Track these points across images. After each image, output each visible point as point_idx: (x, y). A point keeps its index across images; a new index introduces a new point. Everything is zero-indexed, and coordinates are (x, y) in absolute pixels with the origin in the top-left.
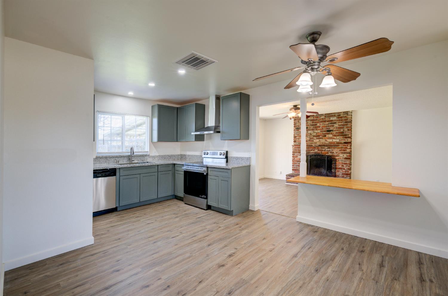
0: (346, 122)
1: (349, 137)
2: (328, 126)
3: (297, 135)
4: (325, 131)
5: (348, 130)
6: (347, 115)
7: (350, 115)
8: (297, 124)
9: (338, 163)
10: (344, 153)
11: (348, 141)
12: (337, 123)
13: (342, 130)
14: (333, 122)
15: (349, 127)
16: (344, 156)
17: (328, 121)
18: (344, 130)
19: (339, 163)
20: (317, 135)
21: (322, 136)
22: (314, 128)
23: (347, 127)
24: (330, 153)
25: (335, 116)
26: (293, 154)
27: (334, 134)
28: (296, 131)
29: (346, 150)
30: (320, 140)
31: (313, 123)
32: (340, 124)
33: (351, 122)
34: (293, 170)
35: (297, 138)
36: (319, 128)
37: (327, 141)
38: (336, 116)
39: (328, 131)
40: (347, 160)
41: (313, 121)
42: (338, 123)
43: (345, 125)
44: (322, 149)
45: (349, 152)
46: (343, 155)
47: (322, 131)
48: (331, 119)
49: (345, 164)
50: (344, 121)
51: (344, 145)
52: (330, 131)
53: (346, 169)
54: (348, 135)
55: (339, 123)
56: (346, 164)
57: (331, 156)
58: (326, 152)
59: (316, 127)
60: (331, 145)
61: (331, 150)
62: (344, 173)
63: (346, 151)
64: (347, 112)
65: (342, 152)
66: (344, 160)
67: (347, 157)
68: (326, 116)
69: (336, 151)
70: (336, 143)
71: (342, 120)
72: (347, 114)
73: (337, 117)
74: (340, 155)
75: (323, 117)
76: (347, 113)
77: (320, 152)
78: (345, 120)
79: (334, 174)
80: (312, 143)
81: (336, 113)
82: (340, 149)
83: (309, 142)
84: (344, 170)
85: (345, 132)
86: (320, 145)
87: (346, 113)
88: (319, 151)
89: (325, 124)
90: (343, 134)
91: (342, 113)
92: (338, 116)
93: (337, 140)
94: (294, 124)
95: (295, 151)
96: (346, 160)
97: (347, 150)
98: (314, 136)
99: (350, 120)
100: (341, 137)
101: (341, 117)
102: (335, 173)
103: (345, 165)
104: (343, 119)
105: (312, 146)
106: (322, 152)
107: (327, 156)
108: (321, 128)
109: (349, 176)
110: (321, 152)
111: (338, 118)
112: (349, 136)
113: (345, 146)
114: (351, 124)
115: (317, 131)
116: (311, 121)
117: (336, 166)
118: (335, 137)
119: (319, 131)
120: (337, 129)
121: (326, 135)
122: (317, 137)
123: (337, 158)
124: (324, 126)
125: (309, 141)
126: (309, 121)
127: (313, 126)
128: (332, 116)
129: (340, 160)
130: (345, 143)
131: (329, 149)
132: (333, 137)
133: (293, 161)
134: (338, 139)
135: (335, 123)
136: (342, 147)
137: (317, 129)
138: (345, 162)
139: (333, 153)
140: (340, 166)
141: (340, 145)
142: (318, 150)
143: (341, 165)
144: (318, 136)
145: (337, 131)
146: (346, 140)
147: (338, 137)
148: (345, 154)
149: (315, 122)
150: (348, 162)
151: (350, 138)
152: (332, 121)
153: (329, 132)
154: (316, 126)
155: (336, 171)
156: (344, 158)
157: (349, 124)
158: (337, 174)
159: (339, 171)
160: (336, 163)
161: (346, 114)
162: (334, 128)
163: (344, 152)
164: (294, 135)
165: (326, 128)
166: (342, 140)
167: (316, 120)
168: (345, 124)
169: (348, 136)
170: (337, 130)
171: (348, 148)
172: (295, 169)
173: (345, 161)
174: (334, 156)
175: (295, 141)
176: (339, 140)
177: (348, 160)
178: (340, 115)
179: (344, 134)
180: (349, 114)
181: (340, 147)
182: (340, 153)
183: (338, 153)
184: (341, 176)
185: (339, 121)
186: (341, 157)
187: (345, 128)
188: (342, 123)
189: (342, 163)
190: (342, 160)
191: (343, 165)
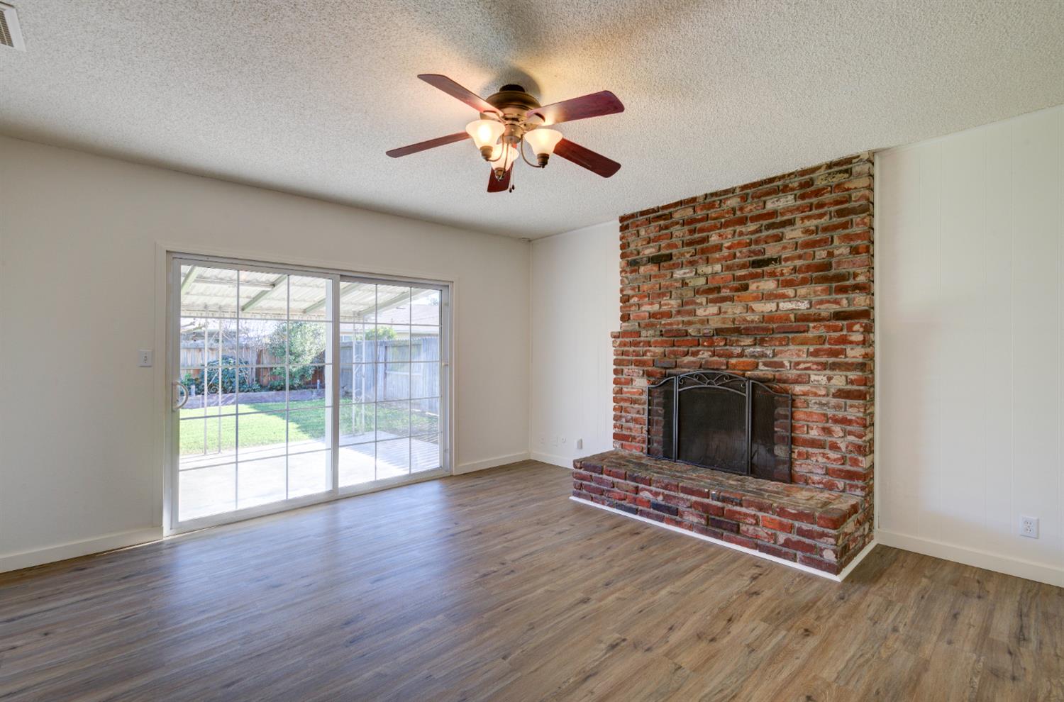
0: (841, 213)
1: (858, 287)
2: (757, 242)
3: (633, 289)
4: (743, 266)
5: (855, 251)
6: (846, 175)
7: (860, 175)
8: (632, 247)
9: (802, 416)
10: (834, 366)
11: (852, 308)
12: (798, 222)
13: (824, 254)
14: (779, 219)
15: (858, 236)
16: (833, 382)
17: (755, 219)
18: (831, 254)
19: (810, 414)
20: (711, 285)
21: (731, 289)
22: (695, 258)
23: (848, 238)
24: (765, 364)
25: (785, 189)
26: (616, 372)
27: (782, 274)
28: (628, 275)
29: (843, 352)
30: (726, 306)
31: (692, 232)
32: (811, 224)
33: (867, 208)
34: (616, 436)
35: (632, 301)
36: (717, 255)
37: (753, 310)
38: (792, 189)
39: (756, 264)
40: (849, 402)
41: (692, 227)
42: (802, 219)
43: (835, 228)
44: (727, 347)
45: (860, 360)
46: (830, 379)
47: (729, 268)
48: (770, 206)
49: (837, 421)
50: (833, 209)
51: (829, 328)
52: (767, 262)
53: (843, 446)
54: (855, 275)
55: (807, 223)
56: (844, 421)
57: (769, 380)
58: (748, 364)
59: (703, 251)
60: (766, 330)
61: (769, 352)
62: (837, 466)
63: (841, 359)
64: (848, 161)
65: (823, 359)
66: (833, 401)
67: (849, 387)
68: (747, 194)
69: (795, 359)
70: (792, 317)
71: (820, 206)
72: (846, 171)
73: (798, 192)
74: (813, 378)
75: (733, 202)
77: (722, 364)
78: (837, 203)
79: (786, 466)
80: (690, 323)
81: (789, 175)
82: (811, 349)
83: (680, 318)
84: (833, 455)
85: (839, 263)
86: (718, 331)
87: (844, 166)
88: (716, 358)
89: (741, 234)
90: (825, 274)
91: (822, 171)
92: (802, 186)
93: (796, 304)
94: (622, 247)
95: (624, 357)
96: (842, 401)
97: (849, 352)
98: (697, 292)
99: (864, 202)
100: (819, 288)
101: (818, 193)
102: (791, 463)
103: (837, 429)
104: (827, 197)
105: (687, 334)
106: (727, 363)
107: (749, 378)
108: (725, 252)
109: (860, 483)
110: (723, 360)
111: (803, 197)
112: (861, 279)
113: (836, 329)
115: (708, 270)
116: (683, 224)
117: (793, 429)
118: (790, 292)
119: (718, 268)
120: (799, 251)
121: (750, 282)
122: (711, 296)
123: (798, 389)
124: (739, 244)
125: (679, 312)
126: (678, 227)
127: (691, 249)
128: (775, 191)
129: (814, 400)
130: (838, 316)
131: (758, 349)
132: (781, 291)
133: (615, 400)
134: (805, 297)
135: (790, 223)
136: (821, 337)
137: (707, 260)
138: (840, 414)
139: (781, 365)
140: (814, 434)
141: (812, 325)
142: (714, 354)
143: (821, 425)
144: (712, 291)
145: (798, 263)
146: (845, 302)
147: (802, 291)
148: (837, 372)
149: (701, 230)
150: (853, 413)
151: (866, 288)
152: (773, 214)
153: (759, 270)
154: (705, 245)
155: (795, 456)
156: (833, 390)
157: (856, 218)
158: (801, 468)
159: (808, 456)
160: (792, 417)
161: (840, 172)
162: (784, 248)
163: (832, 360)
164: (622, 291)
165: (745, 250)
166: (821, 302)
167: (707, 218)
168: (836, 220)
169: (851, 282)
170: (800, 257)
171: (851, 343)
172: (625, 432)
173: (837, 407)
174: (785, 382)
175: (625, 318)
176: (811, 303)
177: (856, 402)
178: (810, 183)
179: (833, 272)
180: (857, 169)
181: (814, 337)
182: (815, 367)
183: (802, 366)
184: (819, 483)
185: (807, 213)
186: (818, 385)
187: (836, 242)
188: (824, 221)
189: (825, 415)
190: (824, 400)
191: (830, 425)
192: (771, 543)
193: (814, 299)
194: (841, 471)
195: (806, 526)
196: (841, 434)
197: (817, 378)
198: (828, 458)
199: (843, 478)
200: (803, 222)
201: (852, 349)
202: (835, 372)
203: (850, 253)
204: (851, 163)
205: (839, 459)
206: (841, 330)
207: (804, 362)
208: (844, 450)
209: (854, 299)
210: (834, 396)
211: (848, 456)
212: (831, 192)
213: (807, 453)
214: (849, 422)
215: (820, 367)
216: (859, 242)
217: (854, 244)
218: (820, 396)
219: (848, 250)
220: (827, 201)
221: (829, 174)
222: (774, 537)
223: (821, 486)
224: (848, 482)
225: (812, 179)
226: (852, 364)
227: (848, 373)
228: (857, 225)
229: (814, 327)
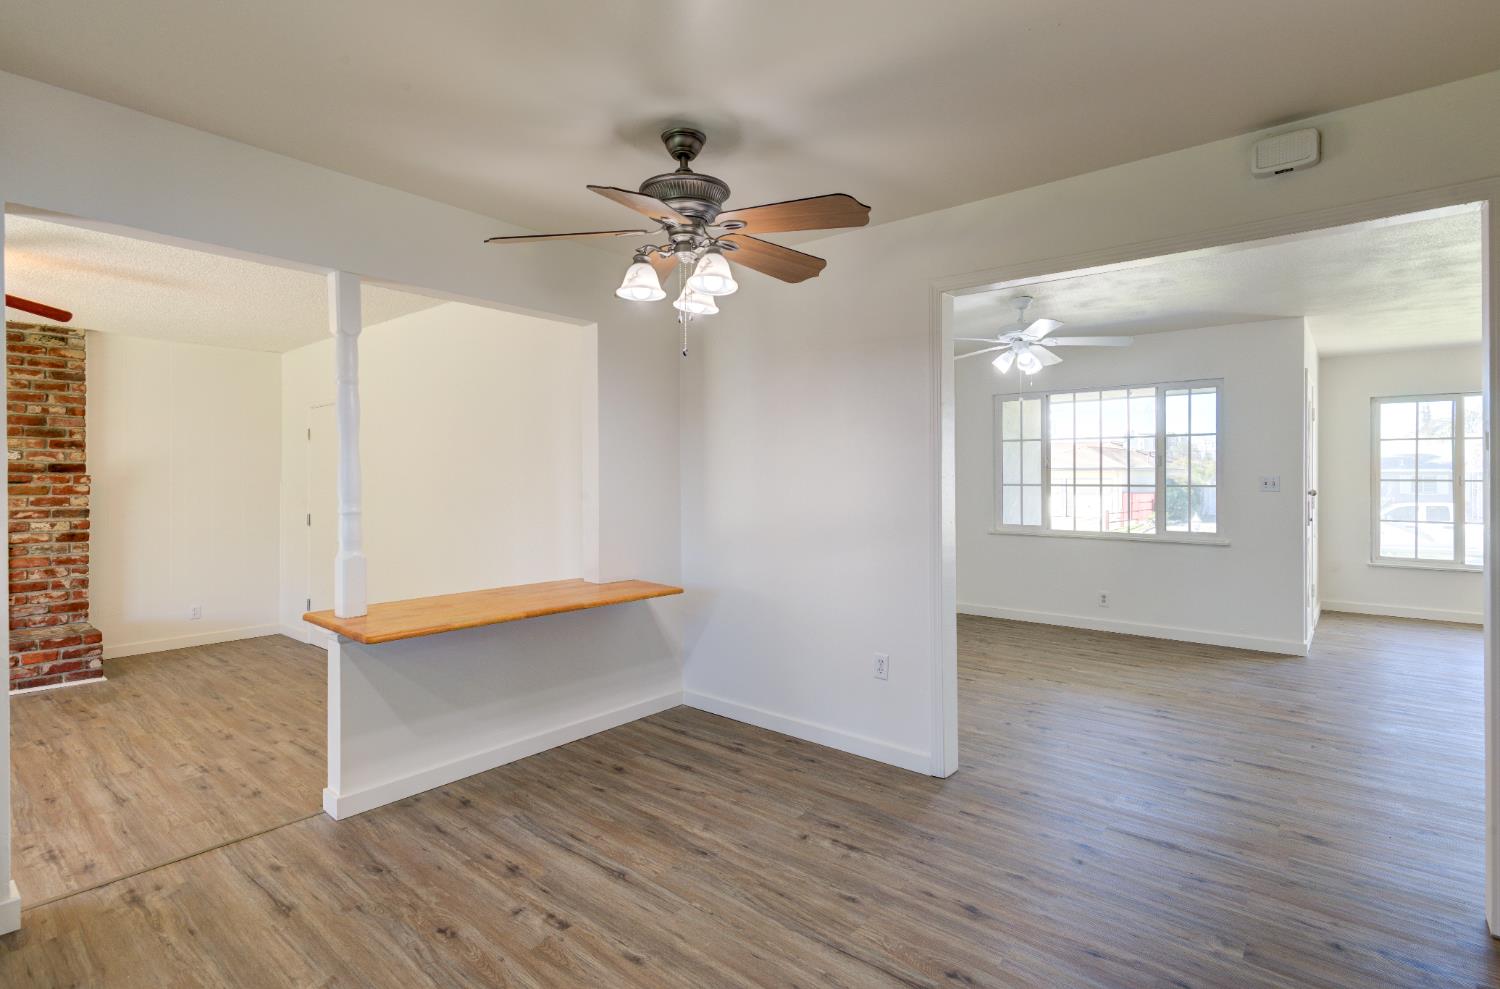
0: (57, 375)
1: (73, 444)
5: (71, 412)
6: (62, 343)
7: (75, 347)
9: (21, 563)
10: (57, 514)
11: (68, 462)
13: (38, 409)
15: (75, 400)
16: (56, 528)
18: (45, 410)
19: (31, 560)
23: (63, 399)
29: (67, 501)
32: (23, 378)
33: (81, 377)
40: (73, 544)
43: (52, 387)
46: (53, 525)
49: (60, 562)
50: (47, 369)
51: (55, 480)
53: (67, 584)
54: (72, 434)
55: (18, 376)
56: (67, 561)
62: (60, 602)
63: (66, 507)
64: (65, 331)
65: (45, 508)
66: (57, 545)
67: (71, 531)
71: (33, 363)
72: (62, 339)
74: (33, 526)
76: (59, 335)
78: (53, 365)
82: (32, 498)
84: (56, 593)
85: (54, 421)
90: (38, 428)
91: (36, 331)
96: (65, 544)
97: (72, 500)
99: (79, 371)
100: (32, 440)
101: (31, 349)
103: (61, 570)
104: (40, 357)
112: (77, 438)
113: (62, 481)
114: (82, 388)
129: (35, 546)
130: (53, 468)
136: (44, 487)
138: (64, 556)
141: (35, 476)
143: (43, 568)
146: (61, 456)
148: (61, 519)
150: (76, 554)
151: (80, 446)
156: (56, 535)
157: (74, 384)
159: (29, 600)
161: (56, 338)
163: (54, 508)
166: (35, 454)
168: (52, 381)
169: (66, 438)
171: (77, 493)
173: (60, 550)
176: (21, 454)
177: (78, 544)
179: (47, 427)
180: (73, 341)
181: (37, 488)
182: (36, 515)
183: (20, 515)
184: (40, 623)
185: (17, 366)
186: (41, 533)
187: (51, 400)
188: (39, 378)
189: (48, 559)
190: (46, 546)
191: (53, 566)
192: (35, 677)
193: (26, 451)
194: (64, 606)
195: (71, 649)
196: (66, 573)
197: (38, 525)
198: (51, 597)
199: (69, 610)
200: (12, 374)
201: (76, 498)
202: (57, 519)
203: (66, 413)
204: (67, 333)
205: (63, 596)
206: (68, 482)
207: (23, 511)
208: (67, 586)
209: (71, 454)
210: (58, 540)
211: (71, 591)
212: (45, 353)
213: (27, 598)
214: (74, 561)
215: (42, 515)
216: (75, 405)
217: (70, 405)
218: (42, 541)
219: (64, 410)
220: (42, 361)
221: (44, 336)
222: (37, 670)
223: (43, 624)
224: (70, 614)
225: (22, 334)
226: (76, 511)
227: (71, 519)
228: (74, 390)
229: (39, 479)
